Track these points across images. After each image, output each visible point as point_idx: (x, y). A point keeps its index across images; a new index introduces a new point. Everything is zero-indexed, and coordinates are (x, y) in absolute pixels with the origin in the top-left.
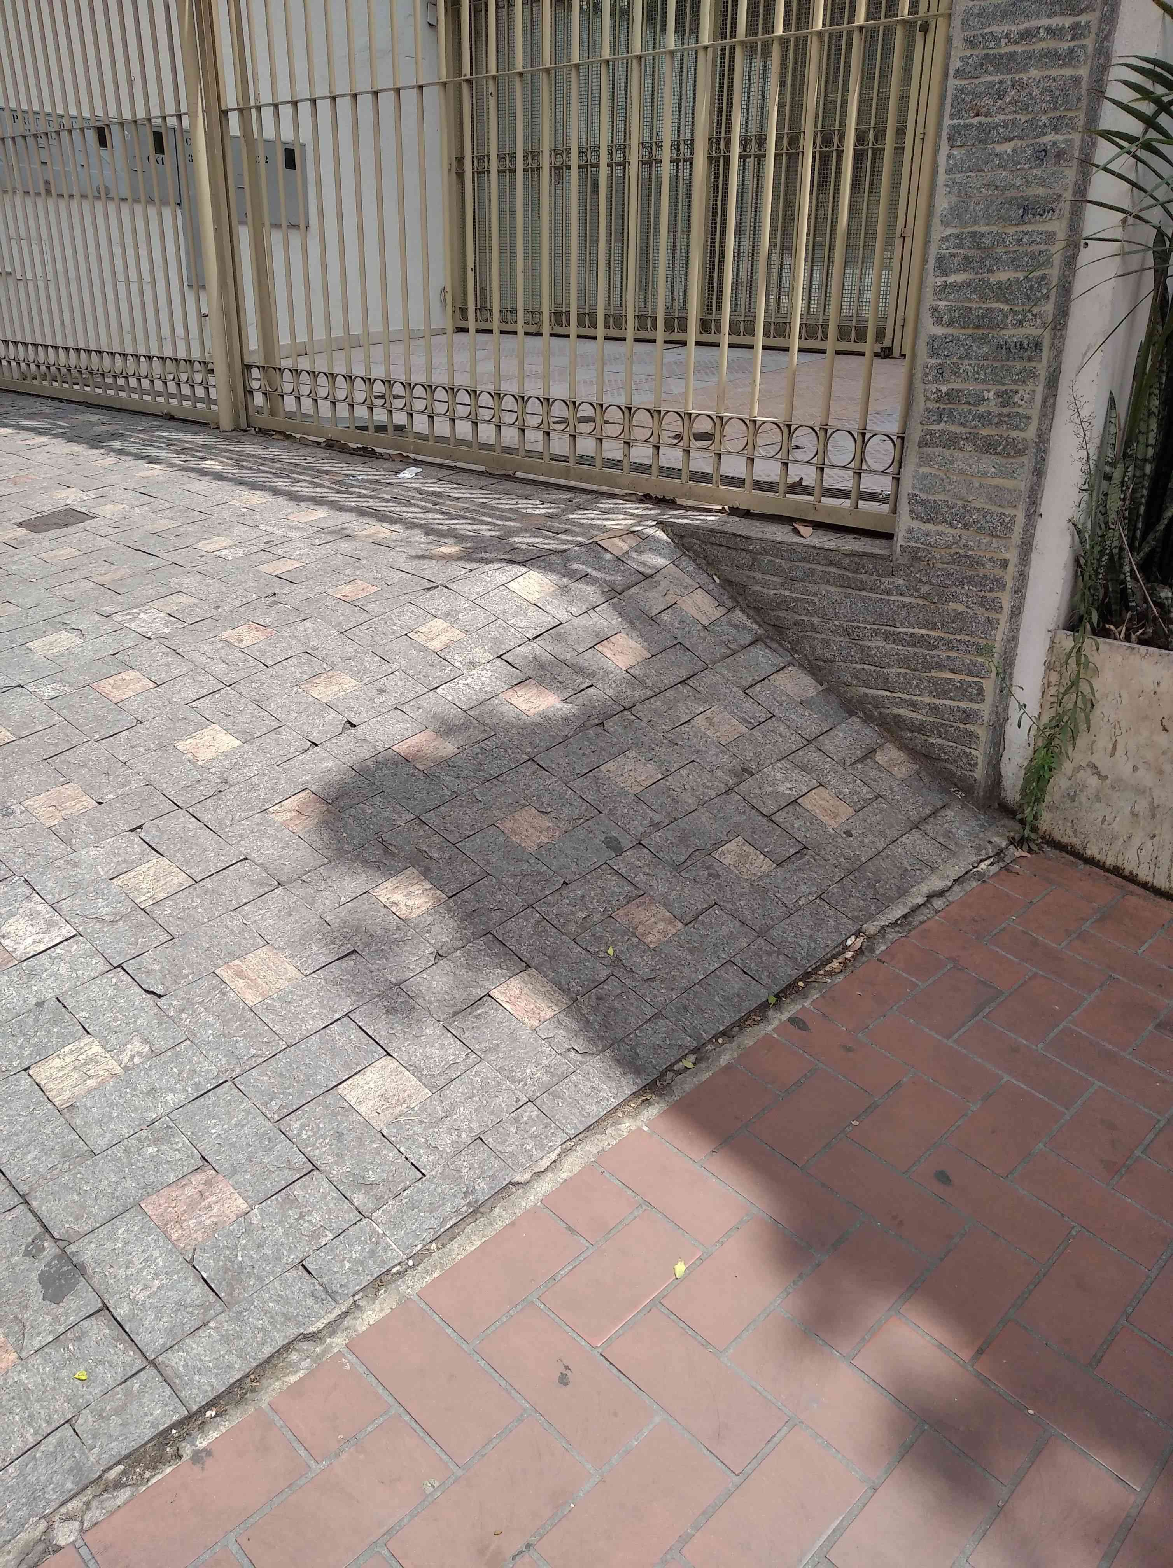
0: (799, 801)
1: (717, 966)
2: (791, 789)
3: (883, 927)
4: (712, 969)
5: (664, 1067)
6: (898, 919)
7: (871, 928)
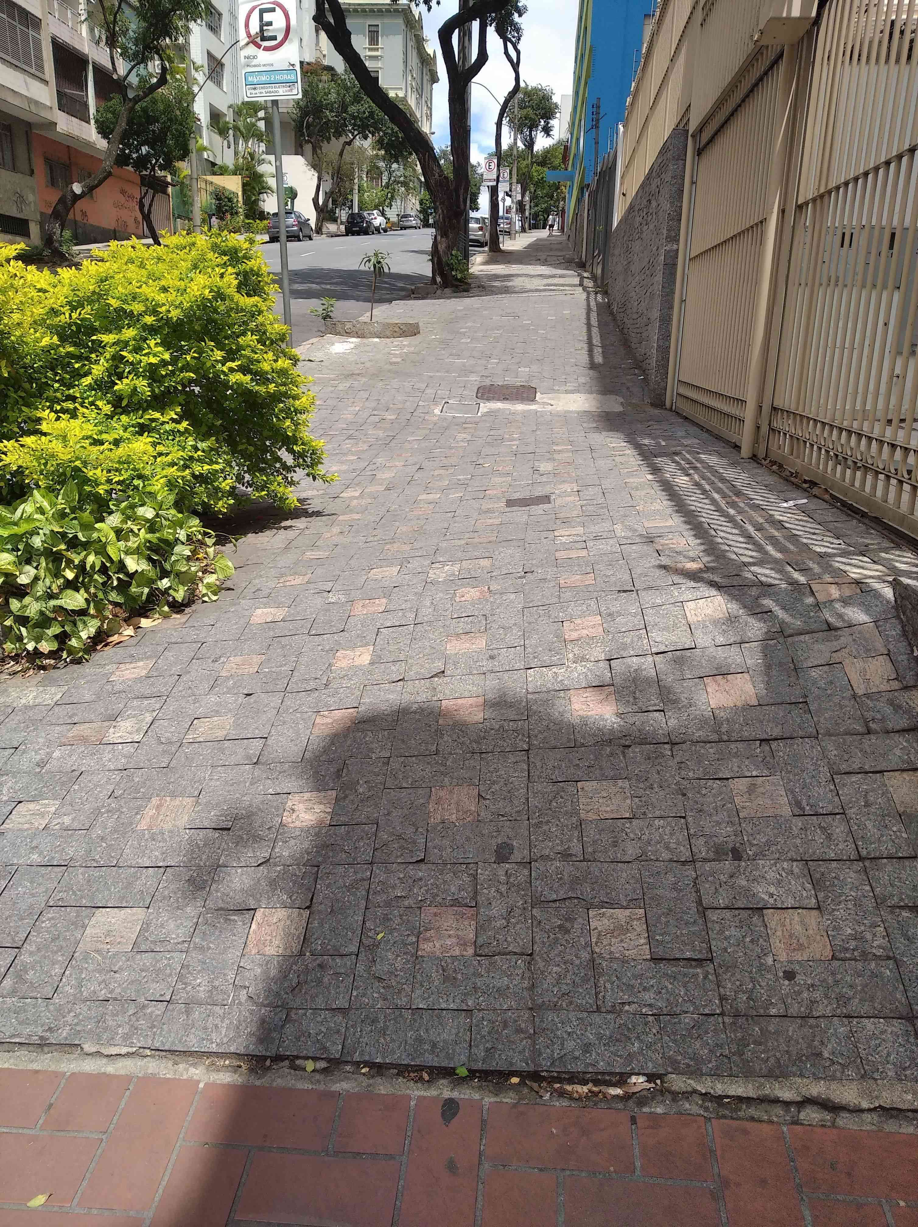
0: (765, 911)
1: (452, 1006)
2: (771, 895)
3: (695, 1091)
4: (444, 1006)
5: (288, 1053)
6: (728, 1097)
7: (678, 1082)
